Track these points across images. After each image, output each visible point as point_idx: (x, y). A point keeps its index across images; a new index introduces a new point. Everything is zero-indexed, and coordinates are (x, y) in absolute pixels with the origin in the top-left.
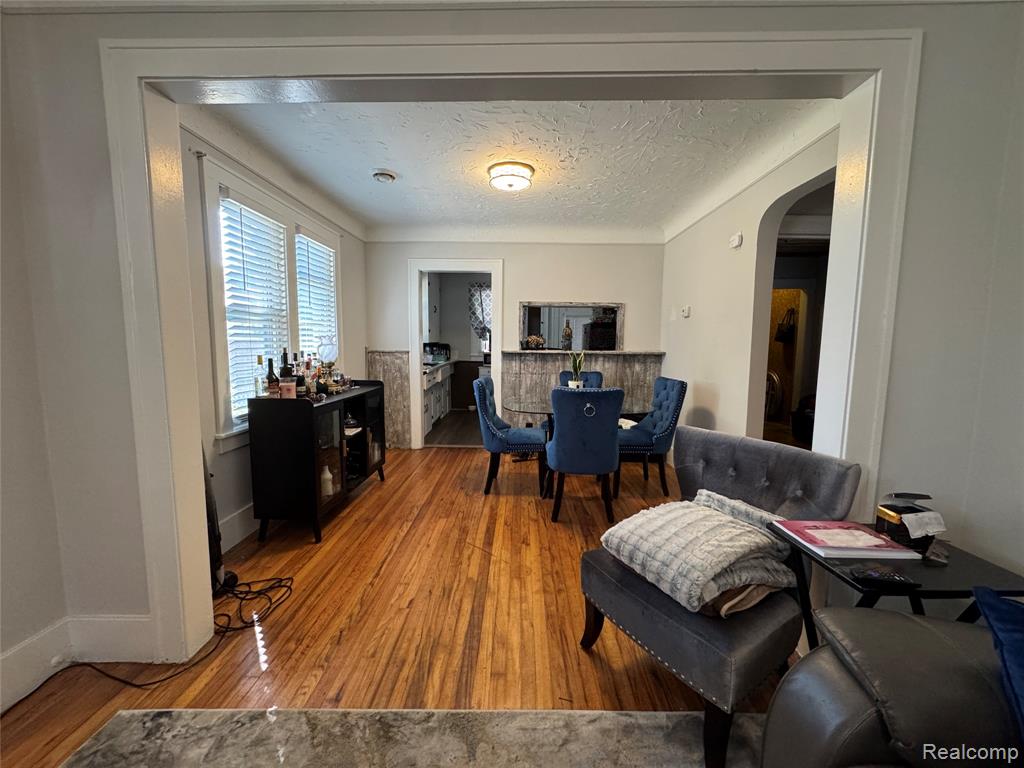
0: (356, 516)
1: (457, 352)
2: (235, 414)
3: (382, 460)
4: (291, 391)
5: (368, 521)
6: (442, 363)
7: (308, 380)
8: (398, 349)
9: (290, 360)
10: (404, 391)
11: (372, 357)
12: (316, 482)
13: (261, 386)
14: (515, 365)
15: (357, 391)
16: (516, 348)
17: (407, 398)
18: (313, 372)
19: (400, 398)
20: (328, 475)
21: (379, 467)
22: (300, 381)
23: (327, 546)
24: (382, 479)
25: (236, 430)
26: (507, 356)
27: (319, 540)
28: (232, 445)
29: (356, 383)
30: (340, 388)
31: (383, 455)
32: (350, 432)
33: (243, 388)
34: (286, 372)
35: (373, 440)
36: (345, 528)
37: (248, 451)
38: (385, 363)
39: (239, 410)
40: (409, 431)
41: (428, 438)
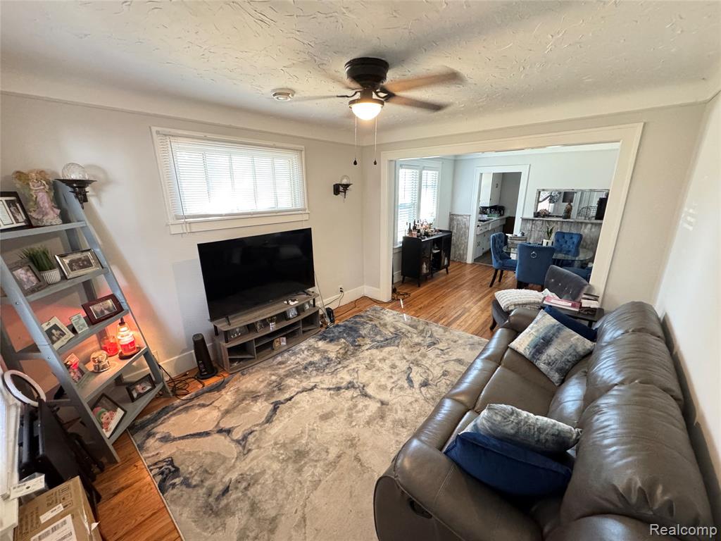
0: (433, 283)
1: (509, 211)
2: (399, 241)
3: (448, 265)
4: (415, 234)
5: (437, 285)
6: (495, 218)
7: (421, 230)
8: (466, 214)
9: (416, 223)
10: (466, 235)
11: (452, 217)
12: (420, 268)
13: (407, 232)
14: (529, 226)
15: (441, 235)
16: (531, 216)
17: (467, 238)
18: (424, 227)
19: (464, 238)
20: (425, 266)
21: (446, 267)
22: (419, 231)
23: (422, 289)
24: (447, 273)
25: (398, 246)
26: (524, 220)
27: (419, 286)
28: (397, 251)
29: (440, 231)
30: (433, 233)
31: (449, 262)
32: (435, 252)
33: (402, 233)
34: (415, 228)
35: (445, 256)
36: (429, 285)
37: (401, 254)
38: (458, 220)
39: (400, 239)
40: (466, 254)
41: (476, 260)
